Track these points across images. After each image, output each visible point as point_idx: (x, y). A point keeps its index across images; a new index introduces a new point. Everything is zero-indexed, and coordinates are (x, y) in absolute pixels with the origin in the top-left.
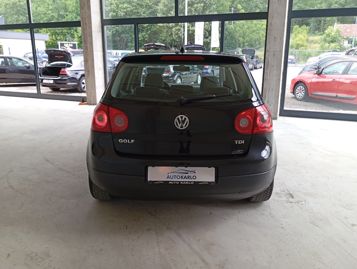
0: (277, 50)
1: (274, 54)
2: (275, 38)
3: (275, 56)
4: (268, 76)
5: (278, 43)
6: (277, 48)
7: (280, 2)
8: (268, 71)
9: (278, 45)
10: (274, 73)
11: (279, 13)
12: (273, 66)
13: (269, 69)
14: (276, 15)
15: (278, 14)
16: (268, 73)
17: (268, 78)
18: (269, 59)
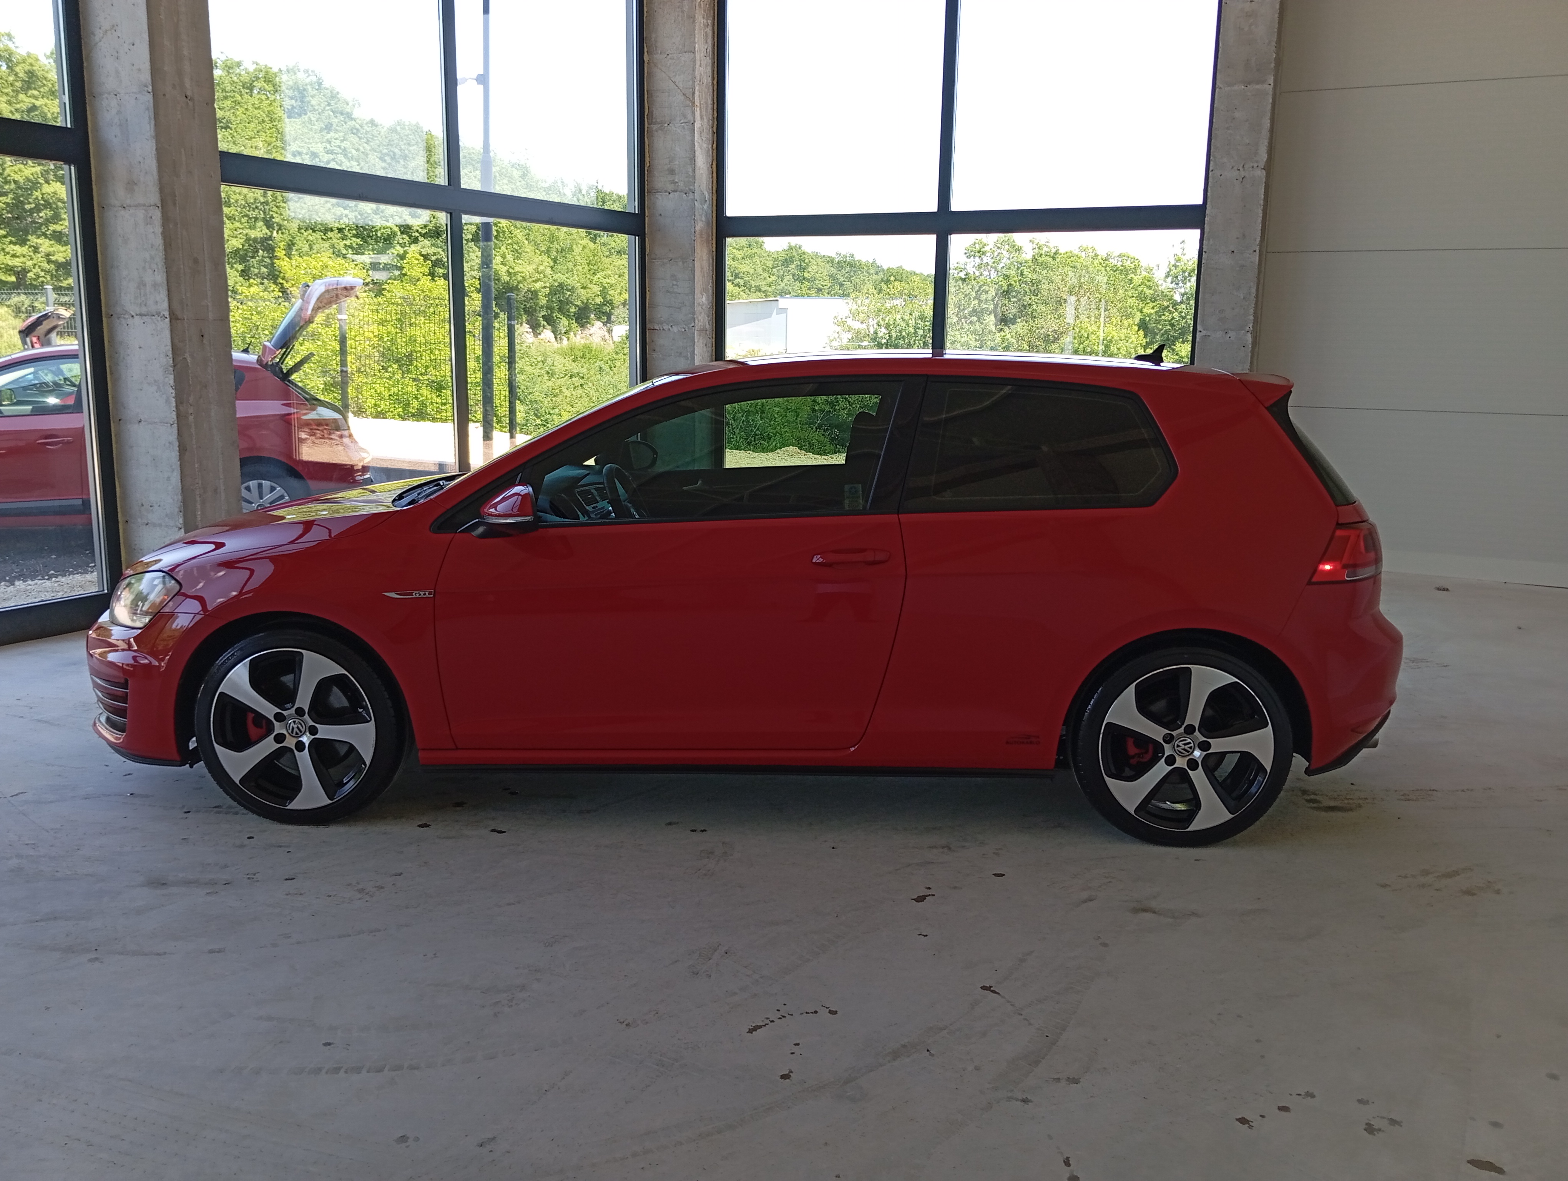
0: (211, 316)
1: (201, 330)
2: (196, 261)
3: (205, 341)
4: (193, 430)
5: (208, 283)
6: (210, 304)
7: (190, 103)
8: (191, 410)
9: (209, 293)
10: (213, 414)
12: (206, 387)
13: (191, 399)
14: (184, 159)
15: (192, 155)
16: (191, 418)
17: (194, 441)
18: (187, 355)
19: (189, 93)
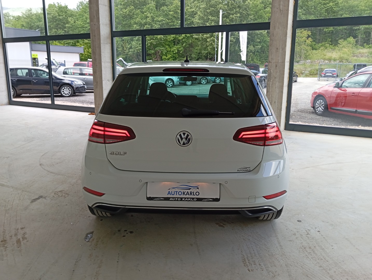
0: (279, 61)
1: (276, 65)
2: (277, 49)
3: (277, 67)
4: (271, 88)
5: (280, 54)
6: (280, 59)
7: (281, 11)
8: (271, 83)
9: (280, 56)
10: (277, 85)
11: (281, 23)
12: (276, 78)
13: (271, 81)
14: (278, 25)
16: (271, 85)
17: (271, 90)
18: (272, 71)
19: (281, 9)
